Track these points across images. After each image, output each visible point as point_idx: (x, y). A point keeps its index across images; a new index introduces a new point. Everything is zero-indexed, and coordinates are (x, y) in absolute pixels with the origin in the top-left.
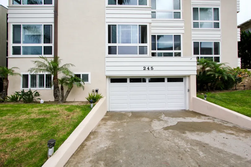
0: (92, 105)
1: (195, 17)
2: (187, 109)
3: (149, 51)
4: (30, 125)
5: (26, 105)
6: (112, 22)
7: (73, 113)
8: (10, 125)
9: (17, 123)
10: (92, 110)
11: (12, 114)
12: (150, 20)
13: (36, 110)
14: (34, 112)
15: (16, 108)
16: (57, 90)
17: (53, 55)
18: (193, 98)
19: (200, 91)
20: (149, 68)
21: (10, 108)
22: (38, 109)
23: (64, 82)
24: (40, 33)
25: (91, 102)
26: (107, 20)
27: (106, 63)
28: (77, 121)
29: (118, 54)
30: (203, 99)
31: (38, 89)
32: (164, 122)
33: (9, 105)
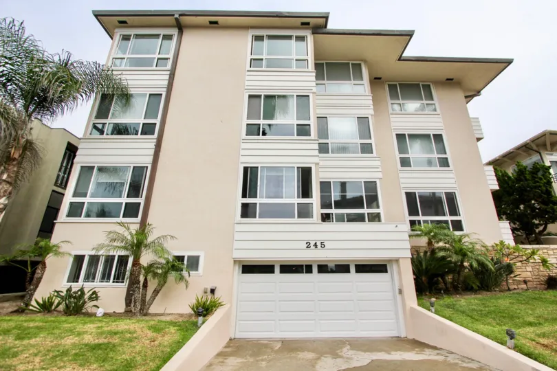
0: (201, 319)
1: (403, 149)
2: (403, 335)
3: (317, 210)
4: (83, 355)
5: (71, 318)
6: (251, 162)
7: (163, 336)
8: (46, 355)
9: (58, 351)
10: (200, 330)
11: (48, 334)
12: (316, 160)
13: (91, 327)
14: (88, 332)
15: (54, 325)
16: (137, 287)
17: (139, 219)
18: (412, 309)
19: (430, 293)
20: (317, 244)
21: (41, 324)
22: (96, 326)
23: (150, 272)
24: (125, 180)
25: (198, 314)
26: (243, 159)
27: (236, 234)
28: (169, 350)
29: (259, 217)
30: (429, 310)
31: (97, 285)
32: (346, 360)
33: (38, 318)
